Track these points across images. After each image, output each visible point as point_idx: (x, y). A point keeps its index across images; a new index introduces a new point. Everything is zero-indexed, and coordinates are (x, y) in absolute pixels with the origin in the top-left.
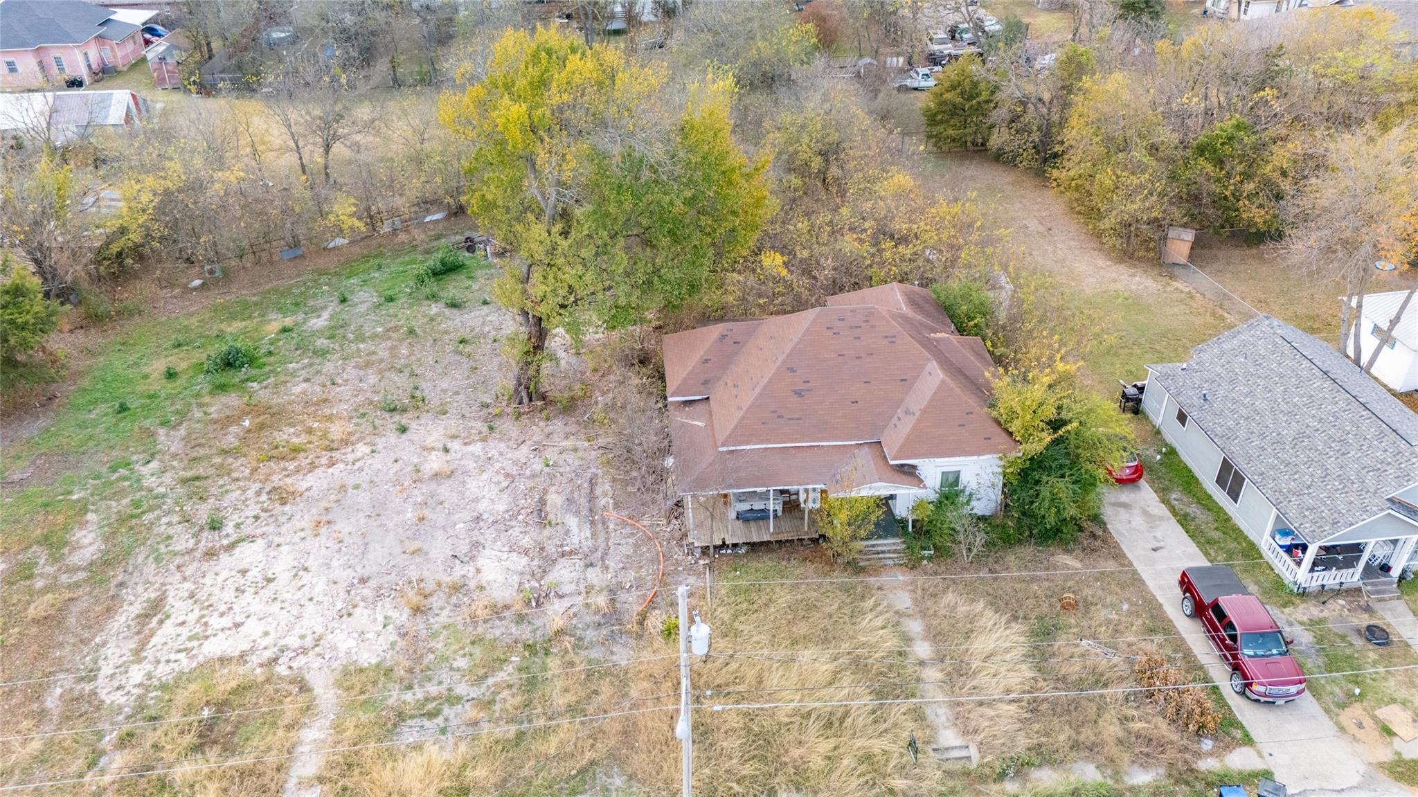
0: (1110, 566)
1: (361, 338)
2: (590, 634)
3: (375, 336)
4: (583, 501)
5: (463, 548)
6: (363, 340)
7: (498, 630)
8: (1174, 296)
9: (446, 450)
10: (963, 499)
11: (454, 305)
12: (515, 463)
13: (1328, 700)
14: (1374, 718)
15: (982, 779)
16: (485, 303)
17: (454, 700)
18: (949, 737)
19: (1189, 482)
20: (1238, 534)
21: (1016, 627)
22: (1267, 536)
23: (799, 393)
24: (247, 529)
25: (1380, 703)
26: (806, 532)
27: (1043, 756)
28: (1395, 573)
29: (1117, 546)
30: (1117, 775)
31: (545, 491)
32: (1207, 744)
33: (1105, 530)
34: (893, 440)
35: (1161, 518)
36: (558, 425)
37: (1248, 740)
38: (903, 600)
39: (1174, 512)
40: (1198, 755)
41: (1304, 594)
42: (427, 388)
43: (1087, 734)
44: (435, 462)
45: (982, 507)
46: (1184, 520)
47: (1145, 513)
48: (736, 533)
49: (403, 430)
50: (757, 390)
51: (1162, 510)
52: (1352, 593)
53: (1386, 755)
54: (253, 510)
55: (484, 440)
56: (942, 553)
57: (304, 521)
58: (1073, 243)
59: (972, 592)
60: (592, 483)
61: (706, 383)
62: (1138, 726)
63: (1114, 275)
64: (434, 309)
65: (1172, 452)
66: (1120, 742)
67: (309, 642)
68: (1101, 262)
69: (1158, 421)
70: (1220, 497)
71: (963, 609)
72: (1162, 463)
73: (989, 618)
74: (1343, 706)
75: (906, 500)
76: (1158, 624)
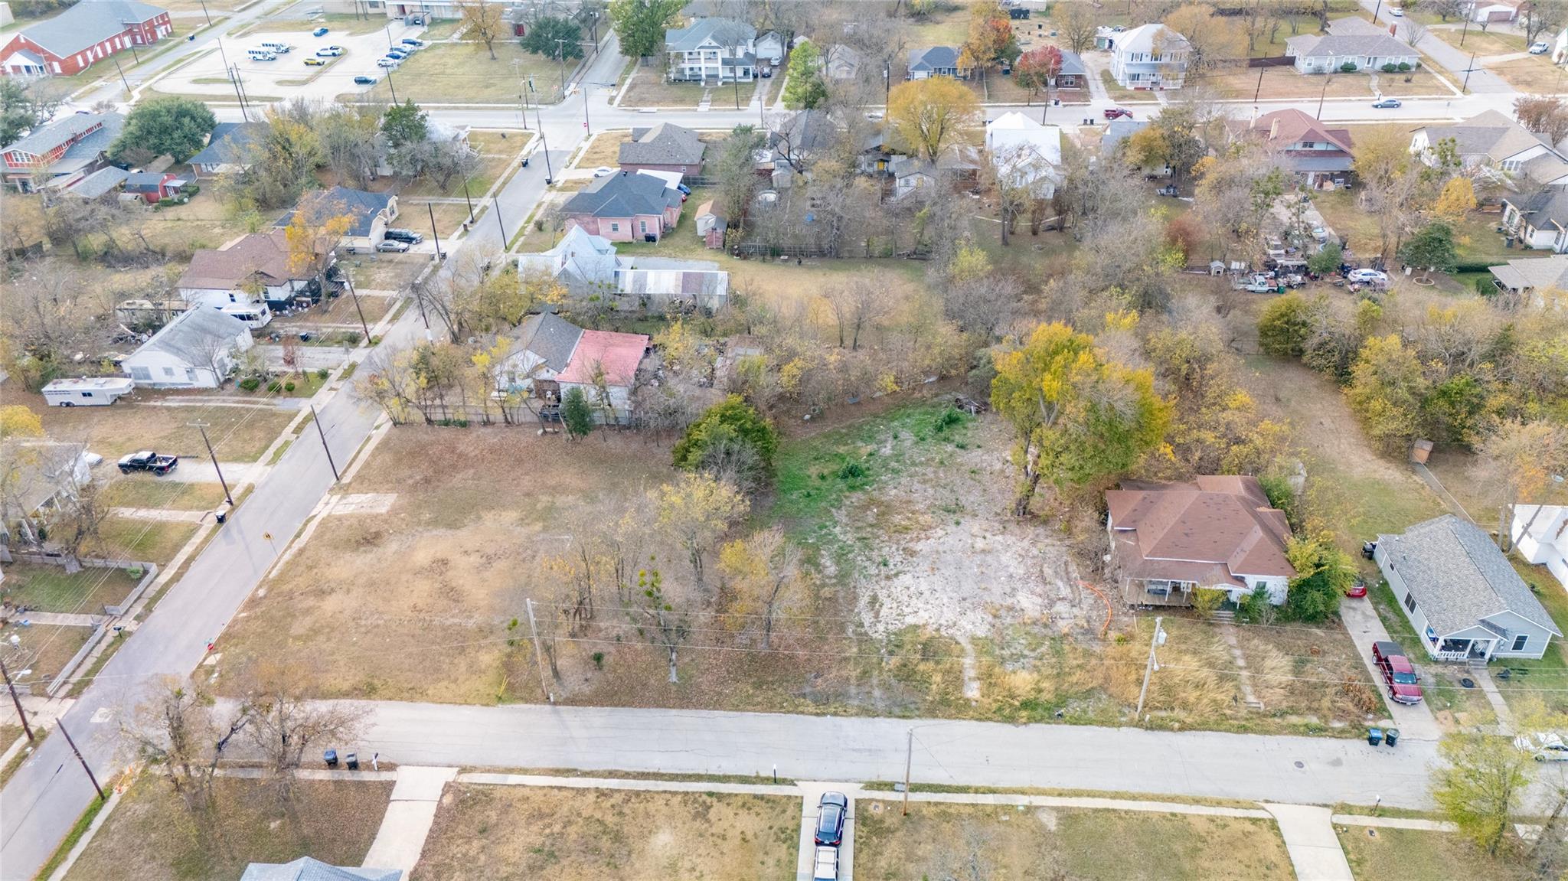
0: (1340, 637)
1: (914, 464)
2: (1080, 637)
3: (921, 463)
4: (1063, 573)
5: (1008, 590)
6: (916, 465)
7: (1036, 630)
8: (1412, 486)
9: (985, 538)
10: (1266, 596)
11: (962, 447)
12: (1023, 549)
13: (1434, 707)
14: (1454, 717)
15: (1265, 716)
16: (979, 447)
17: (1025, 657)
18: (1251, 698)
19: (1392, 600)
20: (1411, 630)
21: (1287, 657)
22: (1424, 632)
23: (1187, 535)
24: (900, 567)
25: (1458, 711)
26: (1184, 602)
27: (1294, 711)
28: (1487, 657)
29: (1345, 628)
30: (1326, 722)
31: (1042, 566)
32: (1371, 716)
33: (1340, 619)
34: (1233, 564)
35: (1372, 617)
36: (1041, 530)
37: (1390, 717)
38: (1233, 641)
39: (1379, 615)
40: (1365, 719)
41: (1436, 662)
42: (963, 501)
43: (1315, 705)
44: (980, 544)
45: (1275, 601)
46: (1384, 620)
47: (1363, 613)
48: (1146, 600)
49: (958, 523)
50: (1166, 531)
51: (1374, 613)
52: (1463, 663)
53: (1454, 730)
54: (898, 559)
55: (1002, 533)
56: (1253, 620)
57: (925, 566)
58: (1352, 440)
59: (1268, 642)
60: (1066, 563)
61: (1134, 521)
62: (1340, 704)
63: (1376, 467)
64: (950, 448)
65: (1386, 583)
66: (1329, 709)
67: (950, 623)
68: (1369, 457)
69: (1381, 566)
70: (1406, 610)
71: (1262, 647)
72: (1378, 589)
73: (1274, 653)
74: (1440, 710)
75: (1237, 593)
76: (1359, 665)
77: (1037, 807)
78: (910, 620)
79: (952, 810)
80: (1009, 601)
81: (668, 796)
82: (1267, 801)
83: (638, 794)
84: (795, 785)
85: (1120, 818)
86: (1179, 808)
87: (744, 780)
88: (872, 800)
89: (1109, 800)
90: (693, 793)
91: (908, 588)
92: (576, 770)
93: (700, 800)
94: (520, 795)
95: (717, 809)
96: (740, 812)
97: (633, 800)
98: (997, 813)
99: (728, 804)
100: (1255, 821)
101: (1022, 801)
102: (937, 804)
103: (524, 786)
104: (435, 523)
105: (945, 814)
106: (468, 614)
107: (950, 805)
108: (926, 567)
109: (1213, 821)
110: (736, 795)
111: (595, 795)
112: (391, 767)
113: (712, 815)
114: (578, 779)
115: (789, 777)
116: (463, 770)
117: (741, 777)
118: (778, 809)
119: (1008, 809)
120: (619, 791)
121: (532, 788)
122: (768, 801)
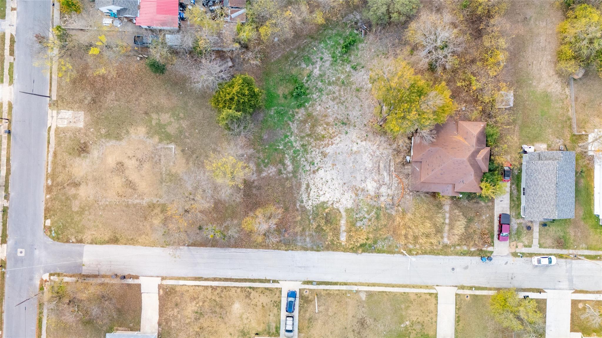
0: (490, 204)
1: (329, 83)
3: (333, 82)
5: (363, 178)
6: (331, 84)
7: (371, 202)
9: (357, 143)
11: (355, 68)
12: (373, 151)
13: (511, 240)
14: (516, 244)
15: (448, 247)
16: (363, 67)
18: (446, 240)
19: (518, 186)
21: (465, 220)
24: (319, 165)
25: (519, 242)
27: (459, 245)
30: (469, 248)
32: (486, 246)
34: (457, 187)
35: (507, 193)
36: (383, 138)
37: (493, 246)
39: (511, 191)
40: (484, 248)
42: (350, 115)
44: (355, 147)
46: (511, 194)
47: (505, 189)
49: (347, 133)
50: (433, 173)
51: (509, 190)
53: (514, 251)
54: (319, 159)
55: (366, 140)
57: (330, 163)
58: (549, 57)
59: (461, 210)
60: (390, 160)
67: (338, 200)
70: (522, 193)
71: (457, 214)
72: (517, 176)
73: (461, 217)
74: (513, 242)
77: (360, 291)
78: (322, 199)
79: (332, 292)
80: (364, 185)
81: (236, 289)
82: (437, 286)
83: (225, 288)
84: (279, 283)
85: (387, 295)
86: (407, 290)
87: (261, 281)
88: (305, 289)
89: (384, 288)
90: (244, 287)
91: (322, 179)
92: (202, 278)
93: (247, 290)
94: (185, 290)
95: (253, 294)
96: (261, 295)
97: (224, 291)
98: (346, 294)
99: (257, 292)
100: (430, 294)
101: (355, 288)
102: (327, 290)
103: (186, 285)
104: (108, 136)
105: (329, 294)
106: (141, 196)
107: (331, 290)
108: (330, 165)
109: (417, 295)
110: (259, 288)
111: (211, 289)
112: (137, 277)
113: (252, 296)
114: (204, 282)
115: (277, 279)
116: (163, 278)
117: (260, 279)
118: (273, 294)
119: (350, 291)
120: (219, 287)
121: (189, 286)
122: (270, 290)
